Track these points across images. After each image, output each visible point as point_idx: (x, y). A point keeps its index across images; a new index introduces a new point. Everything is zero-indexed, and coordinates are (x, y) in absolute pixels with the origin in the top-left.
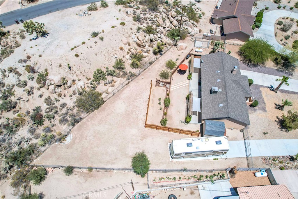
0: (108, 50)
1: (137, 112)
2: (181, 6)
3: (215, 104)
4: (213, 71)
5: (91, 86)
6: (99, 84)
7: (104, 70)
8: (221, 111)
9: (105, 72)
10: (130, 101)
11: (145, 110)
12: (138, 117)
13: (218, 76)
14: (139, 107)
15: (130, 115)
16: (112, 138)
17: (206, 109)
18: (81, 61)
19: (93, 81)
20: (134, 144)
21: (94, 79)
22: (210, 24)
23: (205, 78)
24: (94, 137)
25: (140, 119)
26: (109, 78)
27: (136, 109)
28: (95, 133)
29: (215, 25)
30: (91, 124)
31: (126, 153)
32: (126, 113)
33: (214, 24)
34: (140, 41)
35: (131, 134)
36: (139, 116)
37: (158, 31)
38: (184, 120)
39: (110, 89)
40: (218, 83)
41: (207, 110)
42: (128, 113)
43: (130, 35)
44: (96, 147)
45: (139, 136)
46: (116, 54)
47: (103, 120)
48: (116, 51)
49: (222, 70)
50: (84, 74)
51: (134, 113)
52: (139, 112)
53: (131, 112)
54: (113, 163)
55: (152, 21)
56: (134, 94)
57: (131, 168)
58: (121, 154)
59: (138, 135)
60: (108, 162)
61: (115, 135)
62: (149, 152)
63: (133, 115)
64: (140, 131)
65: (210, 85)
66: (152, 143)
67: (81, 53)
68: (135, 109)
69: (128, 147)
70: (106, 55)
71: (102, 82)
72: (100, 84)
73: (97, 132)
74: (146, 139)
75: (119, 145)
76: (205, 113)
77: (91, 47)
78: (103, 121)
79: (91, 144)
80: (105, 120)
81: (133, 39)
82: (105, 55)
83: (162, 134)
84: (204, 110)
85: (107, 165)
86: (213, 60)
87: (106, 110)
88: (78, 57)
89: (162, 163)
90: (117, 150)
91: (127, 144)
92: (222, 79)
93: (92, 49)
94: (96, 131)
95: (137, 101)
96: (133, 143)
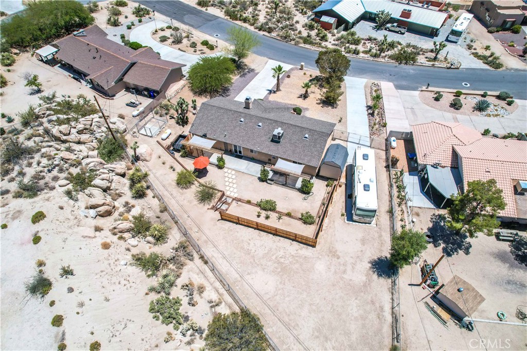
0: (102, 271)
1: (281, 253)
2: (43, 112)
3: (301, 142)
4: (235, 127)
5: (191, 336)
6: (186, 318)
7: (154, 297)
8: (316, 139)
9: (158, 296)
10: (251, 262)
11: (280, 240)
12: (293, 255)
13: (251, 124)
14: (271, 249)
15: (284, 267)
16: (333, 305)
17: (302, 157)
18: (114, 340)
19: (176, 328)
20: (346, 269)
21: (172, 325)
22: (112, 99)
23: (243, 141)
24: (327, 339)
25: (296, 252)
26: (177, 292)
27: (273, 255)
28: (317, 337)
29: (117, 96)
30: (294, 345)
31: (362, 284)
32: (278, 273)
33: (114, 96)
34: (103, 205)
35: (326, 272)
36: (290, 253)
37: (94, 168)
38: (304, 196)
39: (210, 294)
40: (263, 128)
41: (305, 155)
42: (279, 270)
43: (76, 218)
44: (349, 337)
45: (332, 260)
46: (116, 261)
47: (288, 320)
48: (110, 258)
49: (242, 115)
50: (153, 345)
51: (282, 260)
52: (282, 251)
53: (278, 264)
54: (382, 308)
55: (54, 168)
56: (235, 254)
57: (390, 281)
58: (364, 294)
59: (328, 261)
60: (380, 317)
61: (325, 299)
62: (362, 251)
63: (286, 262)
64: (320, 257)
65: (262, 139)
66: (345, 243)
67: (92, 333)
68: (274, 258)
69: (351, 280)
70: (114, 279)
71: (184, 309)
72: (189, 314)
73: (316, 334)
74: (336, 251)
75: (347, 294)
76: (310, 160)
77: (81, 305)
78: (290, 320)
79: (342, 347)
80: (289, 315)
81: (87, 217)
82: (113, 282)
83: (330, 227)
84: (304, 159)
85: (385, 320)
86: (212, 120)
87: (263, 311)
88: (99, 345)
89: (380, 236)
90: (356, 299)
91: (345, 282)
92: (260, 122)
93: (87, 302)
94: (313, 335)
95: (253, 251)
96: (345, 272)
